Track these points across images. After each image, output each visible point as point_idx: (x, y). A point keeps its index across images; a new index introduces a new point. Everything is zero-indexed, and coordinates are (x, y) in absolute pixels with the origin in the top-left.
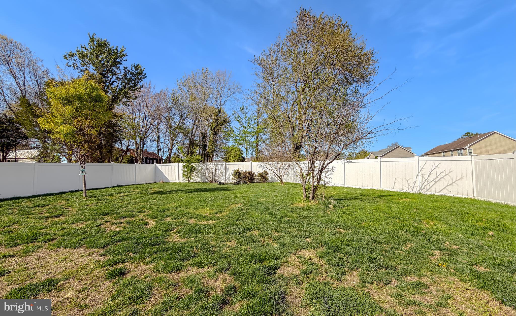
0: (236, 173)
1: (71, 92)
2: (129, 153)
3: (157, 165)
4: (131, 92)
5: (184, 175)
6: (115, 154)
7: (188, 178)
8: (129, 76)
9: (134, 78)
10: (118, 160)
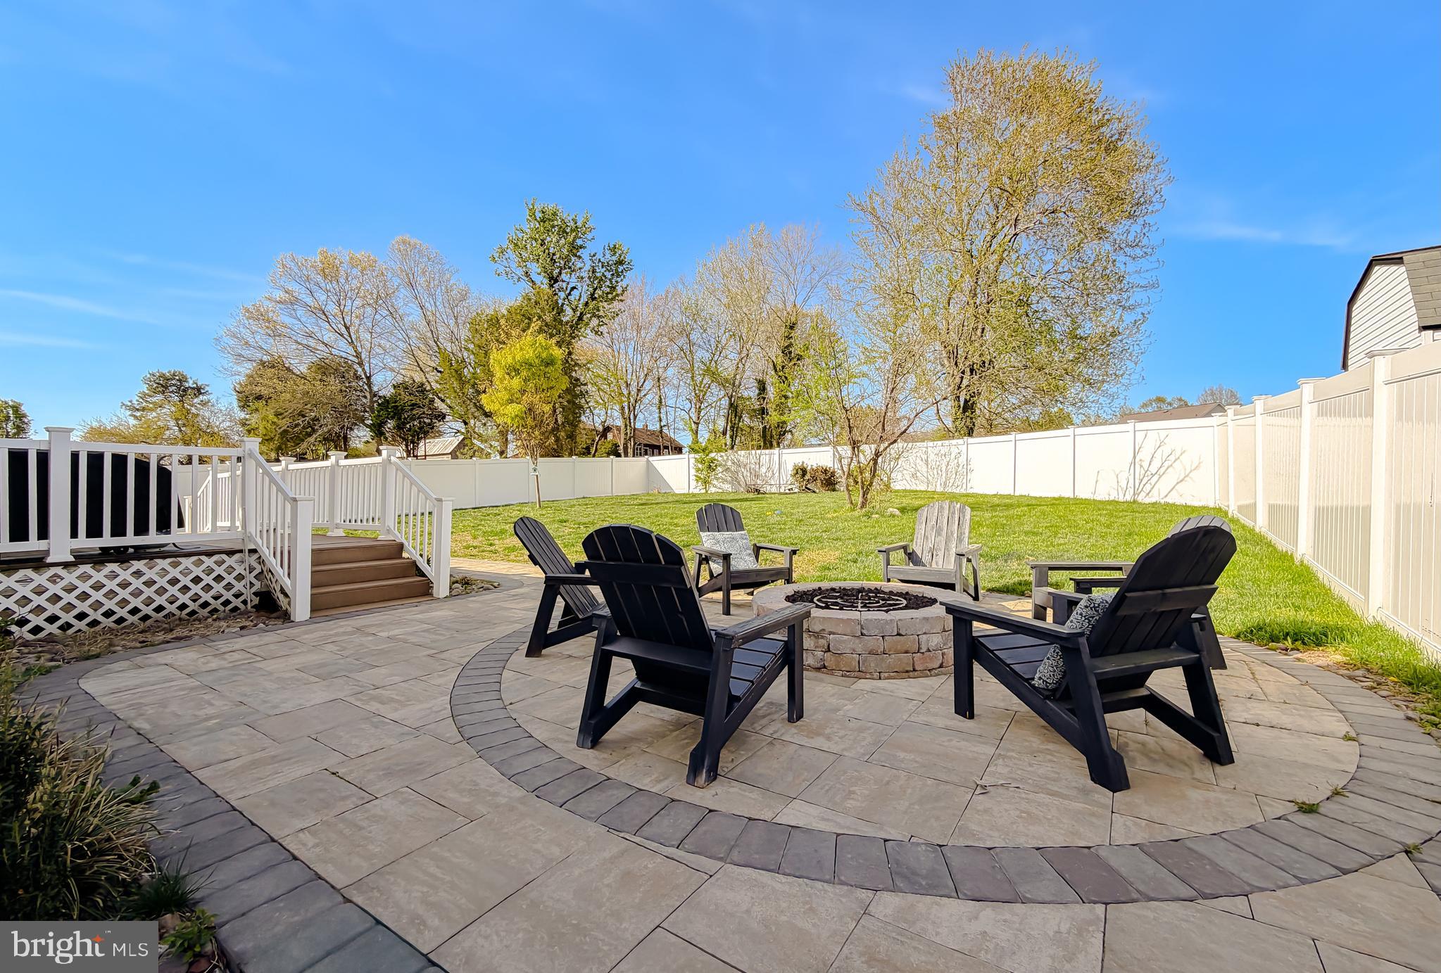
0: (797, 470)
1: (518, 358)
2: (610, 436)
3: (651, 459)
4: (605, 304)
5: (698, 479)
6: (582, 440)
7: (706, 482)
8: (600, 271)
9: (608, 275)
10: (589, 453)
